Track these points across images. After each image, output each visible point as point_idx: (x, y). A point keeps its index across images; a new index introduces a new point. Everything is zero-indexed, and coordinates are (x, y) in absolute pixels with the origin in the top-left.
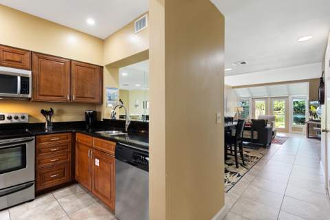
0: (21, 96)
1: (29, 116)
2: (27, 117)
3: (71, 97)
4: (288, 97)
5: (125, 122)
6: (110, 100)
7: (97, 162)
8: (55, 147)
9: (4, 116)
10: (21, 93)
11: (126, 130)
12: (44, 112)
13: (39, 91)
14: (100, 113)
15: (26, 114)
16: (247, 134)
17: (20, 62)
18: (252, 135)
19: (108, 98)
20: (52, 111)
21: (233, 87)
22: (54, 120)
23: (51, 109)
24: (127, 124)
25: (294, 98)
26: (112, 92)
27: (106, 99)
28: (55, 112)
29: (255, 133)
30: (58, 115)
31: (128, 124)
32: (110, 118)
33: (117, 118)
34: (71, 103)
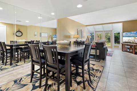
4: (112, 31)
16: (93, 52)
18: (96, 53)
21: (86, 26)
25: (114, 31)
29: (98, 51)
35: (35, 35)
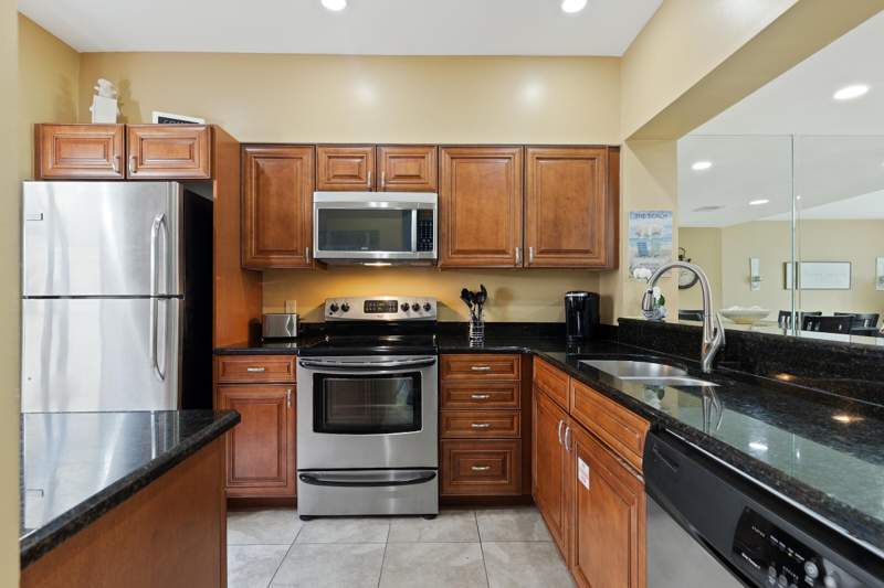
0: (418, 255)
1: (439, 304)
2: (434, 307)
3: (524, 252)
5: (699, 333)
6: (643, 253)
7: (584, 471)
8: (482, 390)
9: (396, 302)
10: (418, 249)
11: (706, 368)
12: (467, 296)
13: (454, 243)
14: (610, 300)
15: (433, 299)
17: (418, 177)
19: (636, 249)
20: (484, 292)
22: (488, 316)
23: (482, 287)
24: (712, 341)
26: (649, 225)
27: (628, 250)
28: (491, 294)
30: (496, 305)
31: (716, 342)
32: (641, 316)
33: (671, 317)
34: (526, 270)
35: (752, 280)
